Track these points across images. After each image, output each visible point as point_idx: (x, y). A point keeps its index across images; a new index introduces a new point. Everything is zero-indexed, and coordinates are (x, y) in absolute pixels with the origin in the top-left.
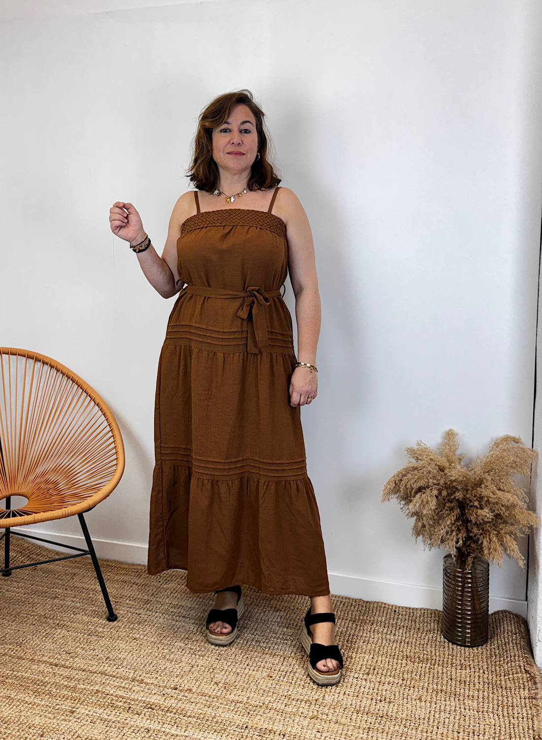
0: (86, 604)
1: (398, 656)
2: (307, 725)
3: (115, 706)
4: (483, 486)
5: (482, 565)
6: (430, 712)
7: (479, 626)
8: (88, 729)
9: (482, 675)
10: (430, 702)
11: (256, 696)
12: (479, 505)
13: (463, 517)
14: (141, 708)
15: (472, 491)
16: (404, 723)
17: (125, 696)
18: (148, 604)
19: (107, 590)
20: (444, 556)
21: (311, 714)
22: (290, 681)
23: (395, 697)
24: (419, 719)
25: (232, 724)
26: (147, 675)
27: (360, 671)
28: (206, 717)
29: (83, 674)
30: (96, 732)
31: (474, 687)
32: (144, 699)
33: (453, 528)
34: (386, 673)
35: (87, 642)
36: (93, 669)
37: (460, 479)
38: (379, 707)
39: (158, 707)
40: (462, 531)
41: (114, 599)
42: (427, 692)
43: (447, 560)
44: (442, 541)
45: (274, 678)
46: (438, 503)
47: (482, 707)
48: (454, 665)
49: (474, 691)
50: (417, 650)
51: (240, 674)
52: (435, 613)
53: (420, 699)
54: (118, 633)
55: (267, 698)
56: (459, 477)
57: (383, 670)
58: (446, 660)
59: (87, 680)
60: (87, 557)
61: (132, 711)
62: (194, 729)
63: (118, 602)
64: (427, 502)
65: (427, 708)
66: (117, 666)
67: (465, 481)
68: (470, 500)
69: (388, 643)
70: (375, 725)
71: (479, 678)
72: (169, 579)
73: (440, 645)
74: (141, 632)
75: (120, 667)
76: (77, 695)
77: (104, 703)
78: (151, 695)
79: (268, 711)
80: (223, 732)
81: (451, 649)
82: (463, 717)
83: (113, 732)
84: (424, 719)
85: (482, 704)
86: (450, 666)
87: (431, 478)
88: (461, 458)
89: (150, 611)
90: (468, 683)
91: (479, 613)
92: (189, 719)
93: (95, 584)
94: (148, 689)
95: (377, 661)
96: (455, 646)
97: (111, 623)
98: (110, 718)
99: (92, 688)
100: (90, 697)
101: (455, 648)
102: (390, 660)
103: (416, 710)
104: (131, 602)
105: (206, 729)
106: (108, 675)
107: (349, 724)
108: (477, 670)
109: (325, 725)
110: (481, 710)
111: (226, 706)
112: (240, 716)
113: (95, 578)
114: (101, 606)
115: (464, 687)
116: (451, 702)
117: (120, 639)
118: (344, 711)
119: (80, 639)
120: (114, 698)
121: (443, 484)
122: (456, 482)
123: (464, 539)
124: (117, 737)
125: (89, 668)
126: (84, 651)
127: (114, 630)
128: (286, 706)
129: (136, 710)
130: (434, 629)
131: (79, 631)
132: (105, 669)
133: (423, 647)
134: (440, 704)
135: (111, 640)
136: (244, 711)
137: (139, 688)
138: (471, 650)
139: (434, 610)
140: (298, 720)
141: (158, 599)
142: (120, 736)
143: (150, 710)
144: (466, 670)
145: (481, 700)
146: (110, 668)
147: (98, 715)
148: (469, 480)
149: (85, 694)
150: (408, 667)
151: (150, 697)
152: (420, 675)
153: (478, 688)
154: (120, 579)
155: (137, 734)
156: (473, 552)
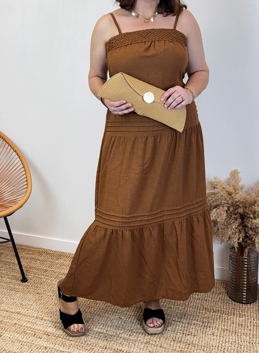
0: (9, 271)
1: (200, 308)
2: (143, 347)
3: (26, 333)
4: (256, 205)
5: (254, 253)
6: (219, 343)
7: (251, 291)
8: (10, 346)
9: (252, 321)
10: (220, 336)
11: (111, 329)
12: (253, 217)
13: (243, 224)
14: (42, 335)
15: (249, 208)
16: (203, 348)
17: (32, 327)
18: (46, 272)
19: (21, 263)
20: (230, 248)
21: (145, 341)
22: (133, 321)
23: (198, 333)
24: (212, 346)
25: (97, 346)
26: (45, 315)
27: (176, 316)
28: (81, 341)
29: (7, 314)
30: (15, 348)
31: (248, 328)
32: (43, 329)
33: (237, 231)
34: (192, 318)
35: (9, 294)
36: (13, 310)
37: (242, 200)
38: (187, 339)
39: (52, 335)
40: (242, 233)
41: (25, 269)
42: (218, 330)
43: (232, 250)
44: (229, 238)
45: (122, 319)
46: (227, 215)
47: (252, 340)
48: (235, 314)
49: (247, 330)
50: (212, 305)
51: (102, 316)
52: (224, 282)
53: (213, 334)
54: (28, 289)
55: (118, 331)
56: (241, 199)
57: (191, 316)
58: (230, 311)
59: (9, 317)
60: (9, 243)
61: (37, 336)
62: (74, 348)
63: (28, 271)
64: (220, 214)
65: (217, 340)
66: (27, 309)
67: (245, 202)
68: (248, 214)
69: (194, 300)
70: (185, 349)
71: (251, 323)
72: (59, 257)
73: (226, 302)
74: (42, 289)
75: (29, 310)
76: (4, 325)
77: (19, 331)
78: (48, 327)
79: (119, 339)
80: (91, 350)
81: (233, 305)
82: (240, 346)
83: (25, 348)
84: (215, 346)
85: (252, 338)
86: (233, 315)
87: (223, 200)
88: (242, 187)
89: (47, 276)
90: (244, 326)
91: (252, 283)
92: (71, 342)
93: (14, 260)
94: (46, 323)
95: (187, 311)
96: (236, 303)
97: (23, 283)
98: (23, 340)
99: (12, 322)
100: (11, 327)
101: (236, 304)
102: (195, 310)
103: (211, 341)
104: (36, 271)
105: (81, 348)
106: (21, 315)
107: (169, 348)
108: (250, 318)
109: (154, 348)
110: (251, 342)
111: (93, 335)
112: (102, 342)
113: (14, 256)
114: (18, 273)
115: (241, 328)
116: (232, 337)
117: (29, 293)
118: (166, 340)
119: (5, 293)
120: (25, 328)
121: (231, 203)
122: (239, 202)
123: (243, 238)
124: (27, 351)
125: (11, 310)
126: (7, 300)
127: (26, 287)
128: (130, 336)
129: (39, 336)
130: (223, 292)
131: (5, 287)
132: (20, 311)
133: (216, 303)
134: (226, 338)
135: (24, 294)
136: (104, 338)
137: (40, 323)
138: (246, 306)
139: (223, 280)
140: (137, 344)
141: (52, 269)
142: (29, 351)
143: (47, 336)
144: (242, 318)
145: (251, 336)
146: (23, 310)
147: (16, 338)
148: (247, 201)
149: (8, 325)
150: (206, 315)
151: (47, 328)
152: (214, 320)
153: (250, 329)
154: (29, 257)
155: (39, 350)
156: (249, 246)
